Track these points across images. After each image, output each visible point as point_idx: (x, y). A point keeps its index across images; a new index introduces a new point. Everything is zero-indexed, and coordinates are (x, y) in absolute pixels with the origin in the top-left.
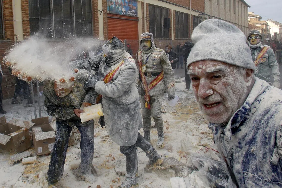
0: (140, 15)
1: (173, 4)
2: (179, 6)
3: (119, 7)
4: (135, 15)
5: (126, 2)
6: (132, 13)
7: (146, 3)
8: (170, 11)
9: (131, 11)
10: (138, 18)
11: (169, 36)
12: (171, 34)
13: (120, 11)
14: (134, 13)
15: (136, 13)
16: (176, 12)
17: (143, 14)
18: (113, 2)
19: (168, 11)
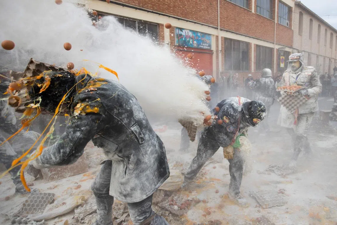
0: (214, 48)
1: (254, 38)
2: (261, 40)
3: (190, 40)
4: (209, 48)
5: (198, 36)
6: (205, 46)
7: (222, 37)
8: (250, 44)
9: (203, 44)
10: (212, 51)
11: (248, 68)
12: (250, 66)
13: (191, 44)
14: (207, 46)
15: (210, 46)
16: (257, 46)
17: (217, 46)
18: (183, 36)
19: (248, 45)
